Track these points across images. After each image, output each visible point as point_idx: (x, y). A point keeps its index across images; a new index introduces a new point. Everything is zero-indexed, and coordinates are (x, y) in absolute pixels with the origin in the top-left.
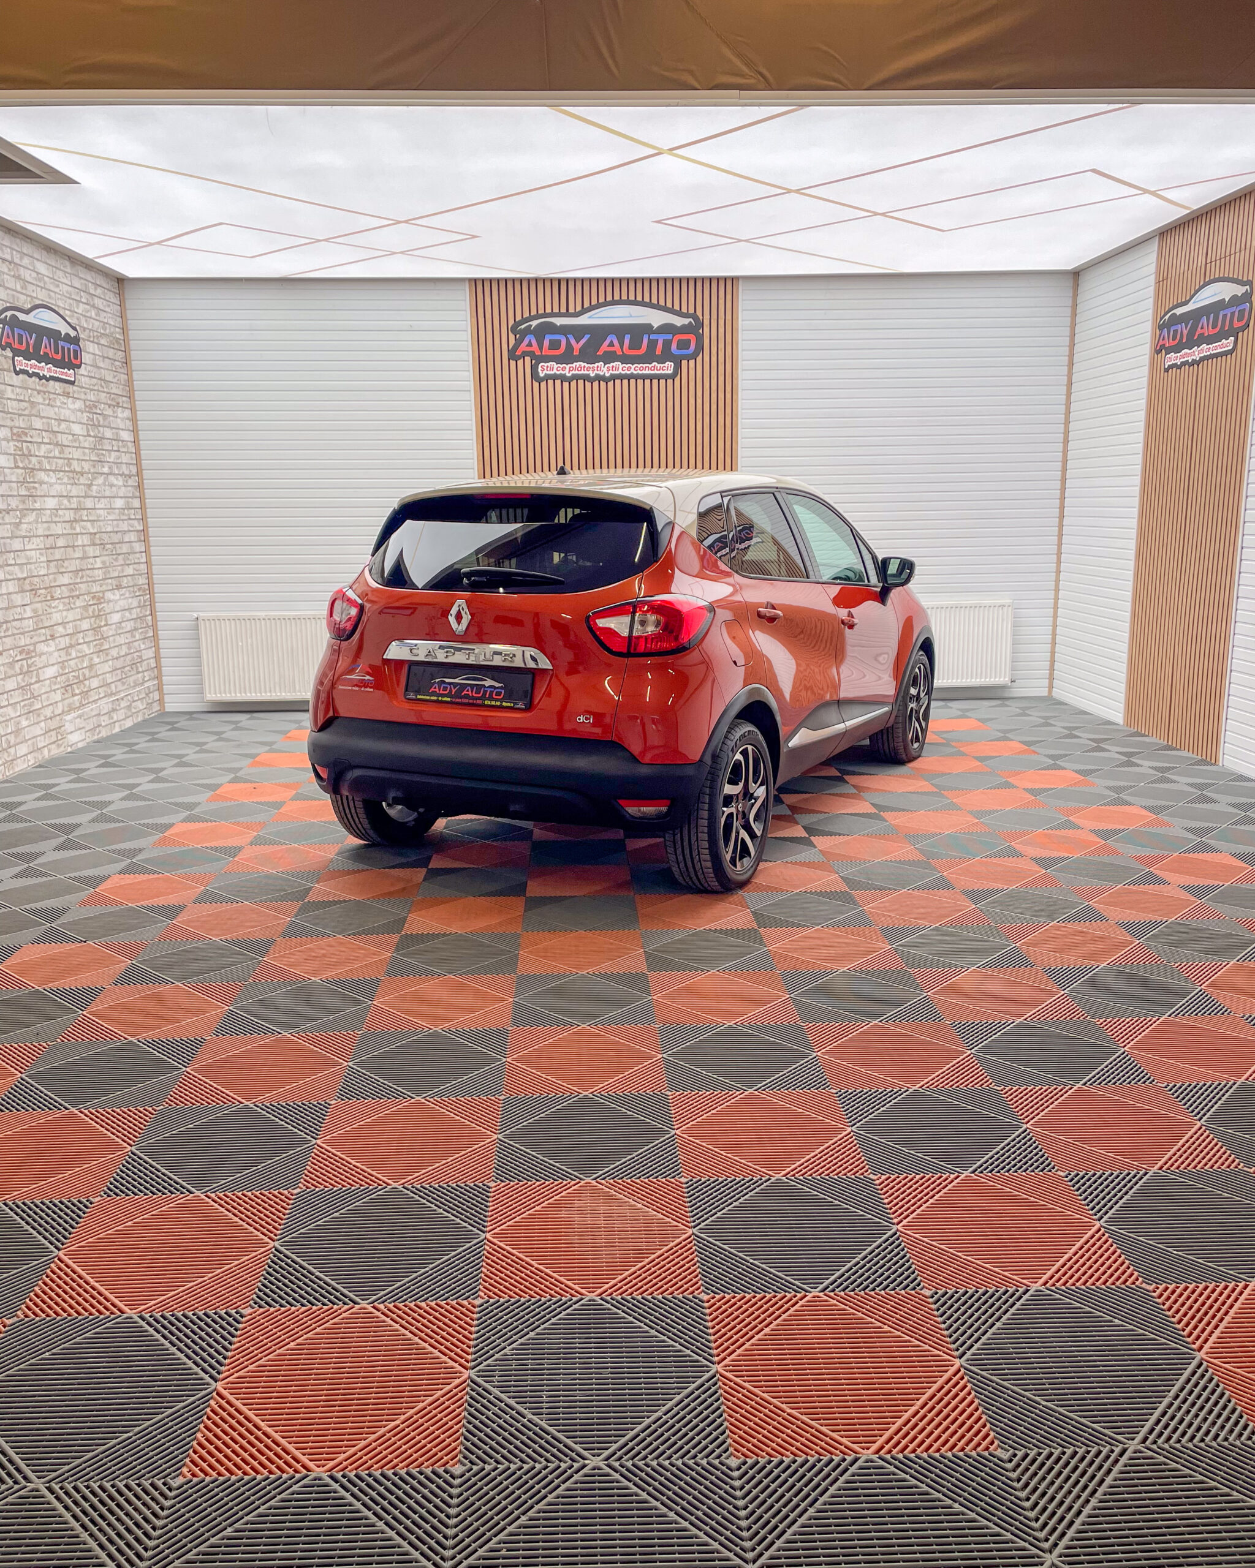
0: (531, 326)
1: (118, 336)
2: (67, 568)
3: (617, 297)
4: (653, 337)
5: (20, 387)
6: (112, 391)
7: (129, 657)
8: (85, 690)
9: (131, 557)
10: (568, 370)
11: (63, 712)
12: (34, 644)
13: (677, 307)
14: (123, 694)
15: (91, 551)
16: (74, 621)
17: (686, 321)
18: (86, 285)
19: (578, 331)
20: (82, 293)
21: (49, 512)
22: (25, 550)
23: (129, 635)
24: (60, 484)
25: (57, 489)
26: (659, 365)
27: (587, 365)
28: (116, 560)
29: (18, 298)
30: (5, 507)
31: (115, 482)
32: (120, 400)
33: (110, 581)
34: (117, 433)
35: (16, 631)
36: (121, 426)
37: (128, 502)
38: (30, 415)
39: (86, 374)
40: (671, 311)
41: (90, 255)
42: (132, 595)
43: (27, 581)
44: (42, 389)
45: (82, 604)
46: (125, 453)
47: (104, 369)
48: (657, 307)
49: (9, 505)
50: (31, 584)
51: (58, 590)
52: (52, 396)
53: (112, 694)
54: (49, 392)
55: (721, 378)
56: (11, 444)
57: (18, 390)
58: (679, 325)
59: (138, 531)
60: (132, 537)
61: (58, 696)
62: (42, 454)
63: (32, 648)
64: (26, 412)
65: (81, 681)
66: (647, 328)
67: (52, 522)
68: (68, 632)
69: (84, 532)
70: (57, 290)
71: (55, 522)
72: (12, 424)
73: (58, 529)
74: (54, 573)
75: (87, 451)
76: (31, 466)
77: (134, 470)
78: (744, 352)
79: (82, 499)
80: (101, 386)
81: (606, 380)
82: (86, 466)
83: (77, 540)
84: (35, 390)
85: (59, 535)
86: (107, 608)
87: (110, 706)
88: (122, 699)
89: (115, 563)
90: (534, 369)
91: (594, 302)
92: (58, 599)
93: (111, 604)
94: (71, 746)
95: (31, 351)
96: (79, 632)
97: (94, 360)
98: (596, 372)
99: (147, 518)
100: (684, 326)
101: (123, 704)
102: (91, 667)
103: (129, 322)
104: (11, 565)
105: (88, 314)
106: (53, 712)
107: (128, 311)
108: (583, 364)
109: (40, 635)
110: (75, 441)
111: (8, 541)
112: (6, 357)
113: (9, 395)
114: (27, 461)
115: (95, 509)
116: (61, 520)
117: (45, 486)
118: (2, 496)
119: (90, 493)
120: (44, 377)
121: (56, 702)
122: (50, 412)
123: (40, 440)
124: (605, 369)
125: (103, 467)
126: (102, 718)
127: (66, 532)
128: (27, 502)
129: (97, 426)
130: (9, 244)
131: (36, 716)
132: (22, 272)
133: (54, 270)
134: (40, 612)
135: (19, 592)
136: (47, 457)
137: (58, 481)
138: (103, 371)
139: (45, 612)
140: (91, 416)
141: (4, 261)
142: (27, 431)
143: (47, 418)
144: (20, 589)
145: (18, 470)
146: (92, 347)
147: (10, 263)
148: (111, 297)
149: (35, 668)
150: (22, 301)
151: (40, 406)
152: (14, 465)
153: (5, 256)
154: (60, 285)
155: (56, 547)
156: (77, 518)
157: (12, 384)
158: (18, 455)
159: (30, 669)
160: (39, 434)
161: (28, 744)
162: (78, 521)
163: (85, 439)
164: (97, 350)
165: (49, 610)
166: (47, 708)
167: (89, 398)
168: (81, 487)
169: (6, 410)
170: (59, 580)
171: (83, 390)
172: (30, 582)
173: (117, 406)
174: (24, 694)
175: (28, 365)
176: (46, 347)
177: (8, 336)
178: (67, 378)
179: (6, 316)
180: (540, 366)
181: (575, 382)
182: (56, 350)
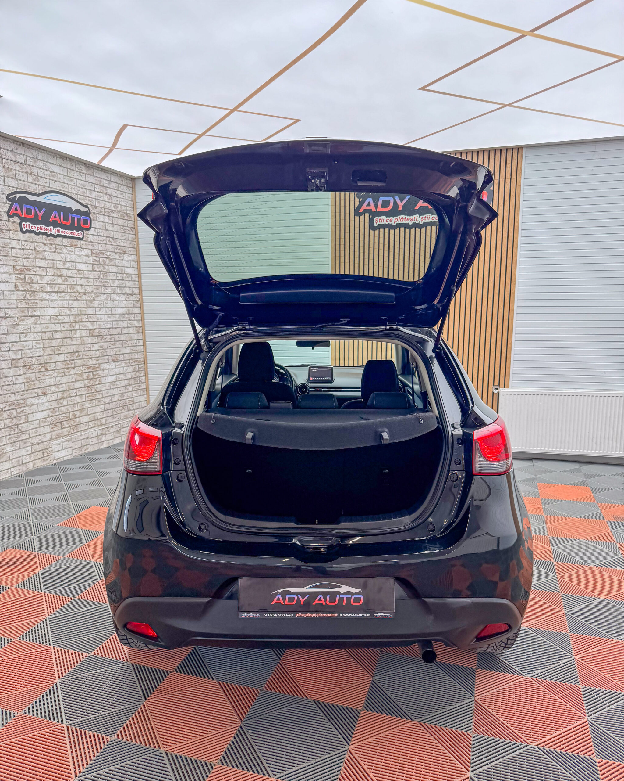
1: (128, 212)
2: (63, 351)
5: (26, 241)
6: (121, 244)
7: (120, 402)
8: (75, 424)
9: (129, 342)
10: (394, 221)
11: (51, 439)
12: (25, 399)
14: (112, 424)
15: (90, 340)
16: (69, 383)
18: (100, 181)
20: (96, 186)
21: (49, 317)
22: (20, 341)
23: (123, 389)
24: (62, 300)
25: (60, 303)
27: (407, 217)
28: (114, 344)
29: (29, 187)
30: (2, 314)
31: (118, 298)
32: (127, 250)
33: (107, 357)
34: (122, 270)
35: (6, 392)
36: (126, 266)
37: (129, 310)
38: (35, 258)
39: (95, 234)
41: (96, 162)
42: (129, 364)
43: (21, 361)
44: (49, 242)
45: (77, 372)
46: (129, 281)
47: (113, 231)
49: (6, 314)
51: (54, 365)
52: (59, 247)
53: (101, 425)
54: (56, 244)
56: (13, 276)
57: (23, 243)
59: (137, 327)
60: (131, 330)
61: (47, 429)
62: (45, 281)
63: (22, 402)
64: (31, 256)
65: (71, 419)
67: (51, 323)
68: (61, 390)
69: (83, 328)
70: (72, 183)
71: (54, 323)
72: (16, 263)
73: (58, 327)
74: (51, 355)
75: (92, 280)
76: (32, 289)
77: (136, 291)
79: (84, 309)
80: (109, 241)
81: (420, 227)
82: (89, 289)
83: (75, 333)
84: (42, 243)
85: (58, 331)
86: (102, 373)
87: (99, 432)
88: (112, 427)
89: (112, 347)
90: (371, 221)
92: (53, 370)
93: (106, 371)
94: (57, 459)
95: (40, 218)
96: (72, 389)
97: (104, 226)
98: (413, 221)
99: (144, 319)
101: (112, 430)
102: (82, 410)
103: (137, 204)
104: (6, 351)
105: (101, 199)
106: (41, 440)
107: (137, 198)
108: (404, 216)
109: (31, 393)
110: (79, 274)
111: (4, 336)
112: (12, 223)
113: (15, 245)
114: (28, 287)
115: (96, 314)
116: (61, 322)
119: (92, 305)
120: (51, 235)
121: (45, 434)
122: (57, 257)
123: (44, 273)
124: (420, 219)
125: (107, 289)
126: (90, 440)
127: (65, 329)
128: (26, 311)
129: (103, 265)
130: (23, 153)
131: (22, 444)
132: (35, 170)
133: (69, 170)
134: (34, 379)
135: (12, 367)
136: (49, 284)
137: (60, 298)
138: (112, 232)
139: (38, 379)
140: (97, 259)
141: (16, 162)
142: (31, 268)
143: (53, 260)
144: (13, 366)
145: (18, 292)
146: (102, 218)
147: (23, 164)
148: (125, 189)
149: (24, 414)
150: (33, 188)
151: (46, 253)
152: (14, 289)
153: (18, 160)
154: (75, 180)
155: (53, 339)
156: (77, 320)
157: (18, 239)
158: (20, 283)
159: (18, 415)
160: (43, 270)
161: (11, 462)
162: (78, 322)
163: (90, 272)
164: (107, 220)
165: (42, 378)
166: (34, 438)
167: (97, 248)
168: (83, 301)
169: (10, 255)
170: (56, 358)
171: (91, 243)
172: (24, 361)
173: (124, 252)
174: (11, 431)
175: (35, 228)
176: (55, 217)
177: (16, 209)
178: (75, 236)
179: (16, 197)
180: (375, 219)
181: (398, 228)
182: (66, 219)
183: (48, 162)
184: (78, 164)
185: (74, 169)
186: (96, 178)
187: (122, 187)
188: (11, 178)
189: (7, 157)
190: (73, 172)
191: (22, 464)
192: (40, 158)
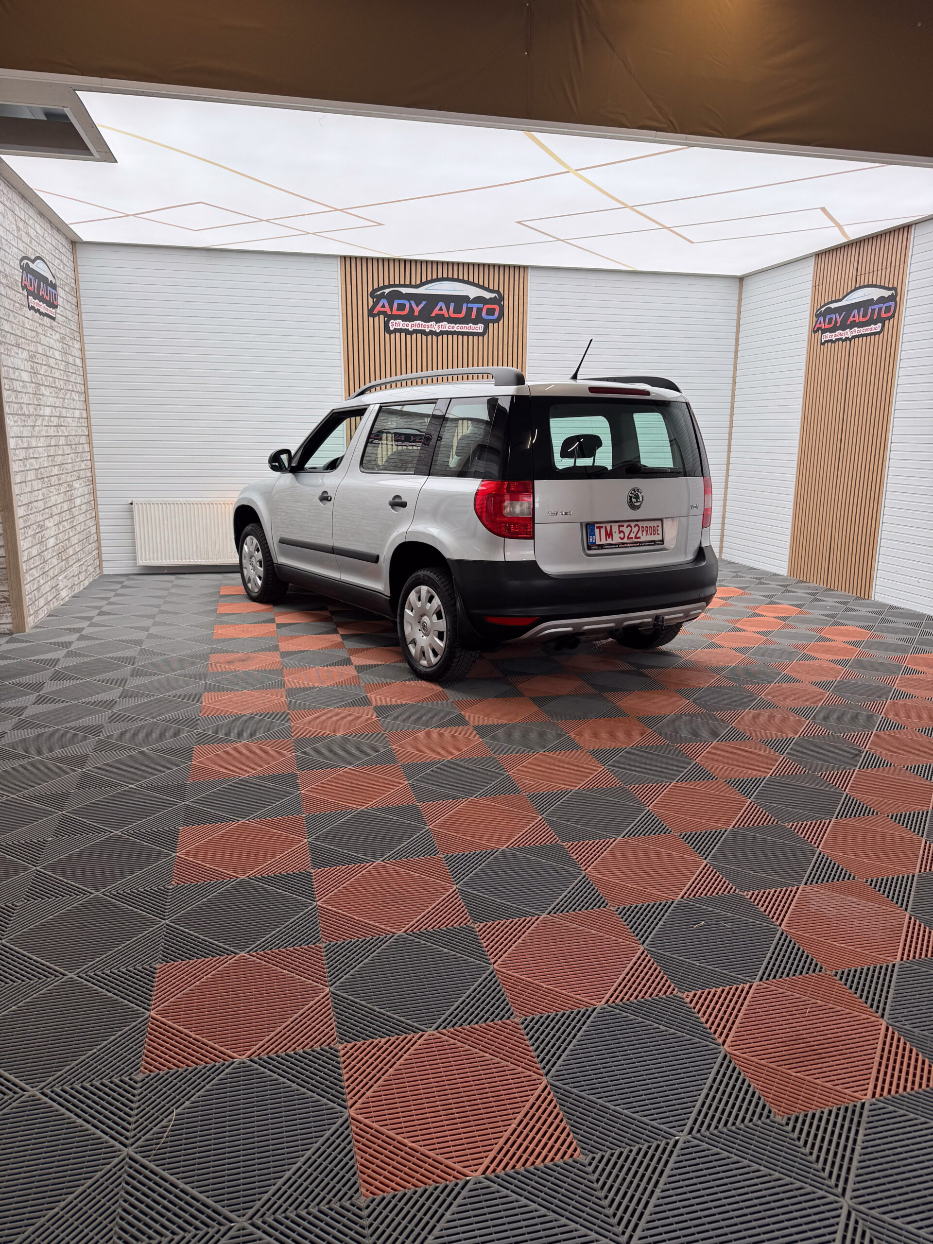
1: (73, 285)
2: (56, 462)
3: (445, 276)
4: (470, 305)
5: (32, 320)
6: (72, 328)
7: (85, 532)
8: (67, 556)
9: (83, 455)
10: (410, 326)
11: (58, 574)
12: (43, 520)
13: (486, 285)
14: (83, 561)
15: (67, 450)
16: (61, 503)
17: (493, 295)
18: (58, 244)
19: (418, 299)
20: (56, 250)
21: (47, 418)
22: (37, 447)
23: (84, 515)
25: (51, 401)
26: (474, 326)
27: (424, 324)
28: (77, 457)
29: (28, 250)
30: (28, 412)
31: (77, 398)
32: (76, 335)
33: (75, 473)
34: (75, 360)
35: (36, 510)
36: (77, 355)
37: (81, 413)
38: (37, 342)
39: (60, 313)
40: (482, 287)
42: (85, 484)
43: (39, 472)
44: (41, 322)
45: (64, 491)
46: (79, 375)
47: (68, 310)
48: (473, 284)
49: (30, 411)
50: (41, 474)
51: (53, 479)
52: (46, 328)
53: (79, 560)
54: (44, 325)
56: (29, 363)
57: (31, 322)
58: (488, 298)
59: (86, 436)
60: (83, 440)
61: (55, 561)
62: (42, 373)
63: (42, 523)
64: (34, 340)
65: (65, 550)
66: (466, 299)
67: (48, 426)
68: (58, 512)
69: (63, 434)
71: (50, 426)
72: (29, 348)
73: (52, 431)
74: (51, 466)
75: (62, 372)
76: (38, 382)
77: (83, 389)
79: (61, 410)
80: (67, 323)
81: (437, 334)
82: (62, 384)
83: (60, 441)
84: (39, 323)
85: (52, 436)
86: (76, 493)
87: (78, 569)
88: (83, 564)
89: (77, 460)
90: (386, 324)
91: (429, 278)
92: (53, 486)
94: (62, 600)
95: (36, 292)
96: (63, 512)
97: (63, 302)
98: (430, 328)
99: (90, 426)
100: (491, 298)
101: (84, 568)
102: (69, 539)
103: (80, 275)
104: (32, 458)
105: (60, 267)
106: (53, 574)
107: (79, 267)
108: (421, 322)
109: (46, 513)
110: (57, 364)
111: (30, 439)
112: (24, 296)
113: (27, 326)
114: (36, 378)
115: (67, 417)
116: (53, 424)
117: (45, 398)
118: (26, 404)
119: (64, 405)
120: (42, 313)
121: (55, 566)
122: (46, 341)
123: (41, 362)
124: (437, 327)
125: (70, 385)
126: (75, 579)
128: (37, 409)
130: (23, 208)
132: (29, 230)
134: (46, 496)
137: (50, 395)
140: (63, 346)
141: (21, 220)
142: (36, 354)
143: (44, 345)
145: (33, 385)
147: (24, 222)
148: (69, 255)
150: (30, 252)
151: (41, 335)
153: (22, 216)
154: (47, 243)
156: (59, 423)
157: (27, 317)
158: (32, 372)
160: (41, 357)
161: (44, 598)
162: (60, 426)
163: (61, 363)
164: (64, 295)
165: (49, 494)
167: (62, 331)
169: (26, 337)
171: (59, 325)
173: (74, 339)
176: (42, 290)
177: (25, 279)
178: (52, 315)
180: (391, 322)
181: (415, 334)
182: (47, 293)
183: (34, 220)
185: (46, 228)
187: (68, 253)
188: (20, 239)
189: (17, 213)
192: (31, 215)
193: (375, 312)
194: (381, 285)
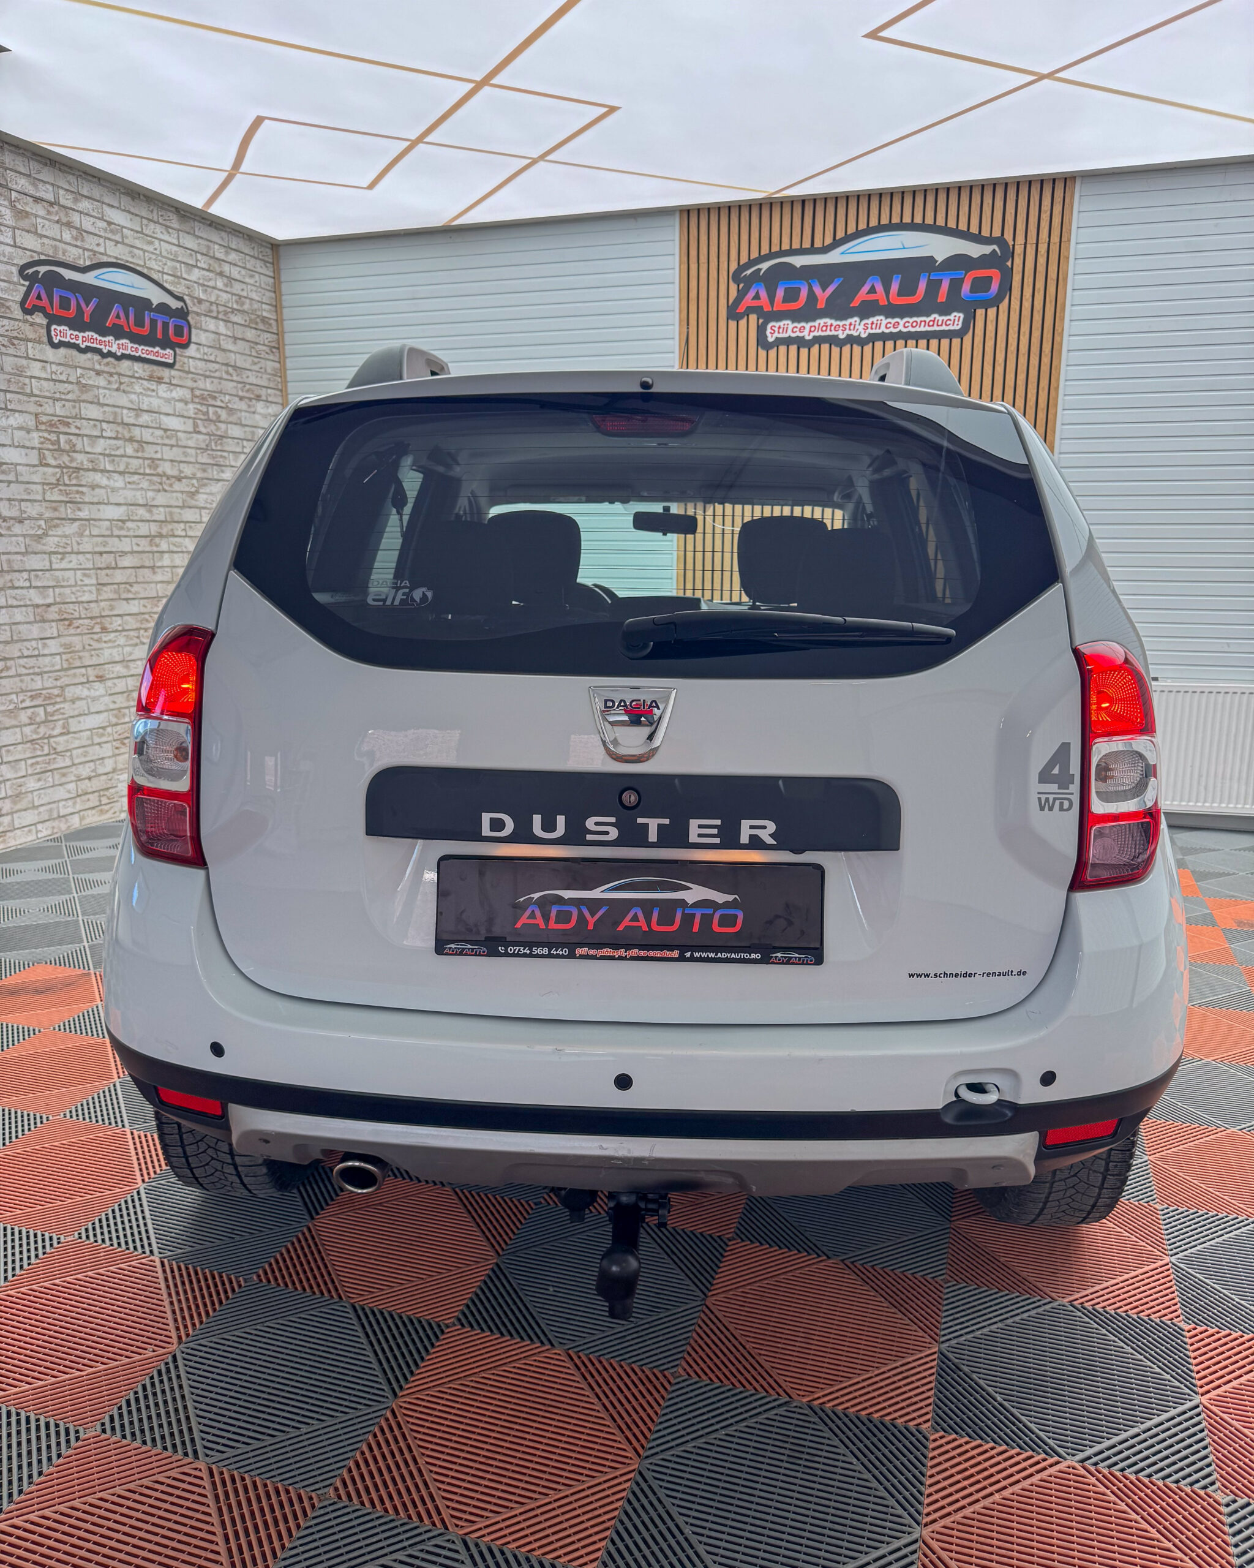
0: (760, 270)
1: (265, 314)
2: (136, 593)
3: (886, 220)
4: (934, 276)
5: (60, 364)
6: (250, 380)
10: (807, 330)
11: (114, 771)
12: (62, 687)
13: (975, 230)
17: (987, 249)
18: (208, 247)
19: (824, 273)
20: (199, 257)
21: (108, 523)
22: (51, 570)
24: (133, 489)
25: (129, 495)
26: (941, 318)
27: (835, 323)
29: (64, 253)
30: (14, 513)
32: (263, 392)
34: (253, 433)
35: (24, 671)
36: (261, 425)
38: (78, 401)
39: (198, 356)
40: (966, 235)
41: (199, 205)
43: (53, 609)
44: (106, 369)
47: (235, 353)
48: (945, 231)
49: (22, 512)
50: (61, 612)
51: (119, 621)
52: (125, 379)
54: (120, 374)
55: (1036, 334)
56: (35, 435)
57: (54, 368)
58: (975, 256)
61: (107, 750)
62: (99, 450)
63: (56, 692)
64: (69, 397)
66: (927, 263)
67: (112, 536)
68: (133, 672)
69: (175, 549)
70: (151, 248)
71: (118, 536)
72: (40, 410)
73: (126, 545)
74: (112, 600)
75: (192, 451)
76: (74, 465)
78: (1076, 293)
79: (178, 510)
80: (227, 373)
81: (861, 342)
82: (188, 470)
83: (161, 559)
84: (93, 370)
85: (126, 553)
90: (761, 330)
91: (851, 229)
92: (116, 631)
95: (87, 319)
97: (216, 340)
98: (847, 332)
100: (983, 257)
103: (284, 298)
104: (22, 588)
105: (211, 284)
106: (94, 770)
107: (285, 283)
108: (829, 321)
109: (75, 675)
110: (168, 437)
111: (19, 557)
112: (32, 324)
113: (37, 372)
114: (66, 459)
116: (131, 533)
117: (97, 490)
118: (9, 500)
119: (193, 503)
120: (110, 354)
121: (103, 759)
122: (123, 400)
123: (96, 433)
124: (862, 326)
125: (222, 472)
127: (140, 549)
128: (62, 509)
129: (214, 422)
130: (51, 180)
131: (57, 777)
132: (75, 218)
133: (145, 222)
134: (79, 647)
135: (35, 622)
136: (109, 455)
137: (129, 486)
138: (232, 355)
139: (87, 647)
140: (204, 409)
141: (37, 200)
142: (70, 420)
143: (114, 406)
144: (38, 618)
145: (46, 469)
146: (211, 324)
147: (51, 204)
148: (258, 266)
149: (61, 717)
150: (72, 255)
151: (101, 391)
152: (36, 462)
153: (41, 194)
154: (156, 242)
155: (116, 568)
156: (164, 532)
157: (45, 359)
158: (48, 449)
159: (50, 718)
160: (95, 426)
161: (36, 812)
162: (166, 536)
163: (189, 436)
164: (222, 328)
165: (96, 645)
166: (81, 766)
167: (202, 386)
168: (174, 494)
169: (28, 391)
170: (123, 607)
171: (190, 376)
172: (60, 610)
173: (258, 398)
174: (35, 749)
175: (77, 337)
176: (118, 317)
177: (39, 297)
178: (159, 359)
179: (38, 272)
180: (769, 326)
181: (817, 346)
182: (139, 322)
183: (103, 203)
184: (163, 209)
185: (155, 219)
186: (200, 241)
187: (253, 261)
188: (28, 231)
189: (19, 188)
190: (152, 225)
191: (59, 817)
192: (85, 193)
193: (741, 309)
194: (755, 255)
